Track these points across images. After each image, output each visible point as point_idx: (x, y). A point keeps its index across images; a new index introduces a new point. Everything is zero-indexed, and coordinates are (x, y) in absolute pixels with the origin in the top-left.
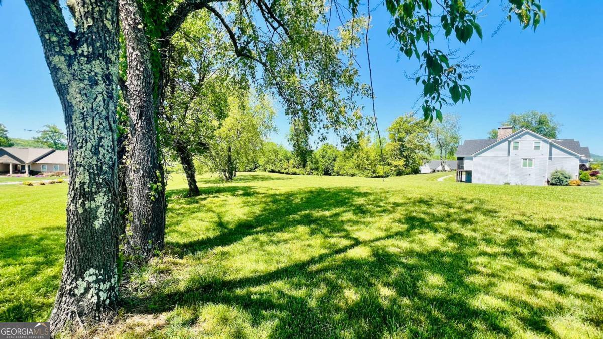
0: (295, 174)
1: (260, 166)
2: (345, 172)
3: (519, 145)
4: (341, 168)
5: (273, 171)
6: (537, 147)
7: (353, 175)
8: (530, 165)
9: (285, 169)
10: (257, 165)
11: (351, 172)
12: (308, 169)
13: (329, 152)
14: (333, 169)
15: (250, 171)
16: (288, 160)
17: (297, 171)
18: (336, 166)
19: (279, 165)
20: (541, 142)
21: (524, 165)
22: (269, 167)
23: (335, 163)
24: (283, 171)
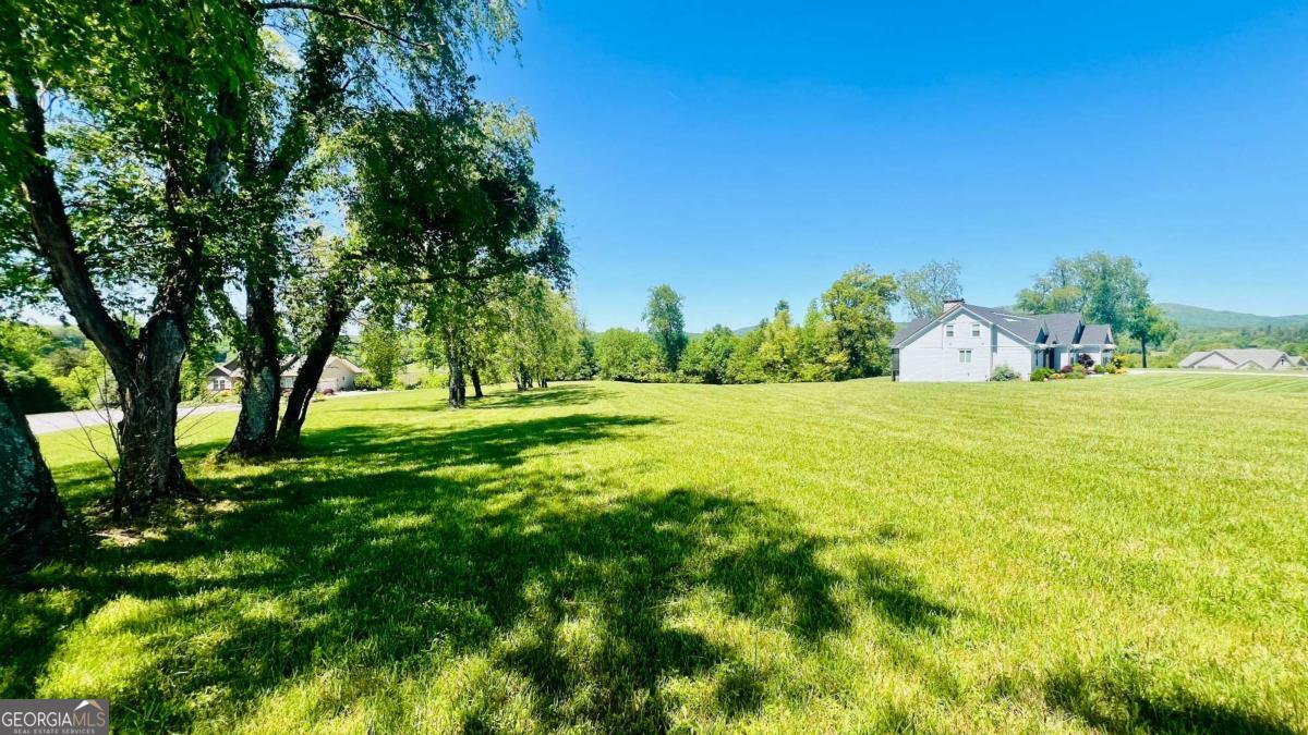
0: (658, 381)
1: (600, 369)
2: (745, 376)
3: (954, 330)
4: (738, 371)
5: (621, 379)
6: (976, 333)
7: (757, 382)
8: (969, 360)
9: (643, 374)
10: (596, 369)
11: (754, 376)
12: (681, 372)
13: (719, 342)
14: (724, 373)
15: (584, 379)
16: (648, 358)
17: (663, 376)
18: (730, 367)
19: (631, 367)
20: (981, 325)
21: (962, 360)
22: (614, 371)
23: (729, 361)
24: (639, 377)
